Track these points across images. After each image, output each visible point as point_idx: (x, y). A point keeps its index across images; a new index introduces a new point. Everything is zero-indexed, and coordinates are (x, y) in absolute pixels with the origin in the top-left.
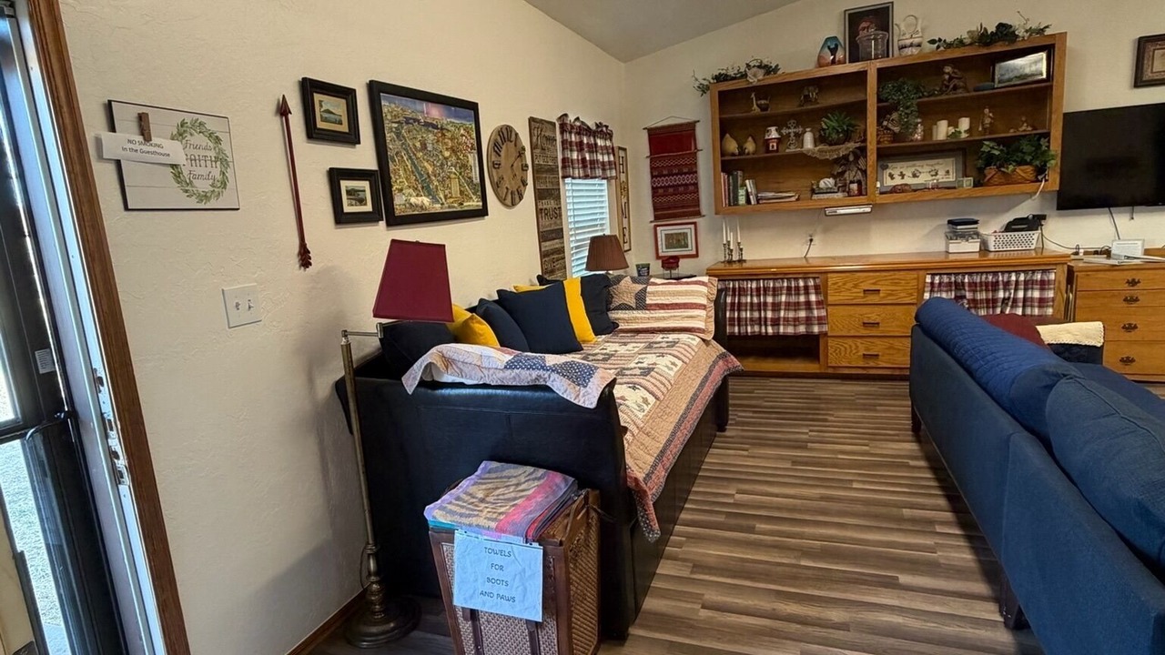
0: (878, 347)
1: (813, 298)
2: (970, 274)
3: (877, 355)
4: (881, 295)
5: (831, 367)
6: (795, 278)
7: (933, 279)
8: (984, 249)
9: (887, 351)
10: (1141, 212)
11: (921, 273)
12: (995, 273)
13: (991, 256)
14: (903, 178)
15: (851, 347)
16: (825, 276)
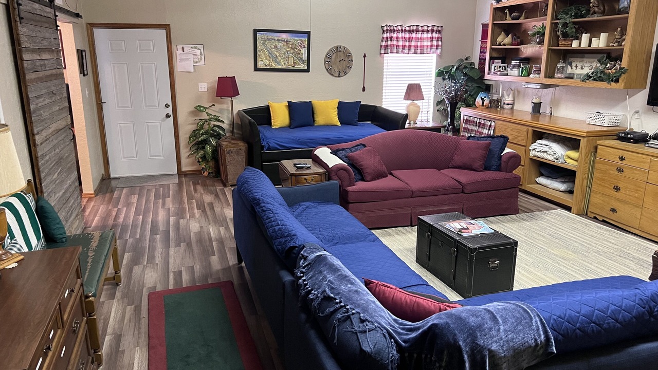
11: (530, 128)
14: (576, 69)
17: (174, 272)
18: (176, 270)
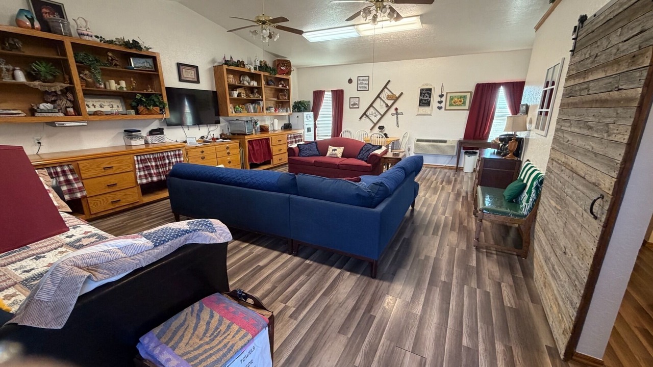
0: (119, 196)
1: (71, 177)
2: (152, 154)
3: (120, 200)
4: (114, 169)
5: (93, 214)
6: (53, 167)
7: (137, 158)
8: (147, 143)
9: (124, 197)
10: (203, 126)
11: (132, 155)
12: (162, 153)
13: (151, 146)
14: (95, 107)
15: (103, 200)
16: (76, 163)
17: (437, 235)
18: (435, 236)
